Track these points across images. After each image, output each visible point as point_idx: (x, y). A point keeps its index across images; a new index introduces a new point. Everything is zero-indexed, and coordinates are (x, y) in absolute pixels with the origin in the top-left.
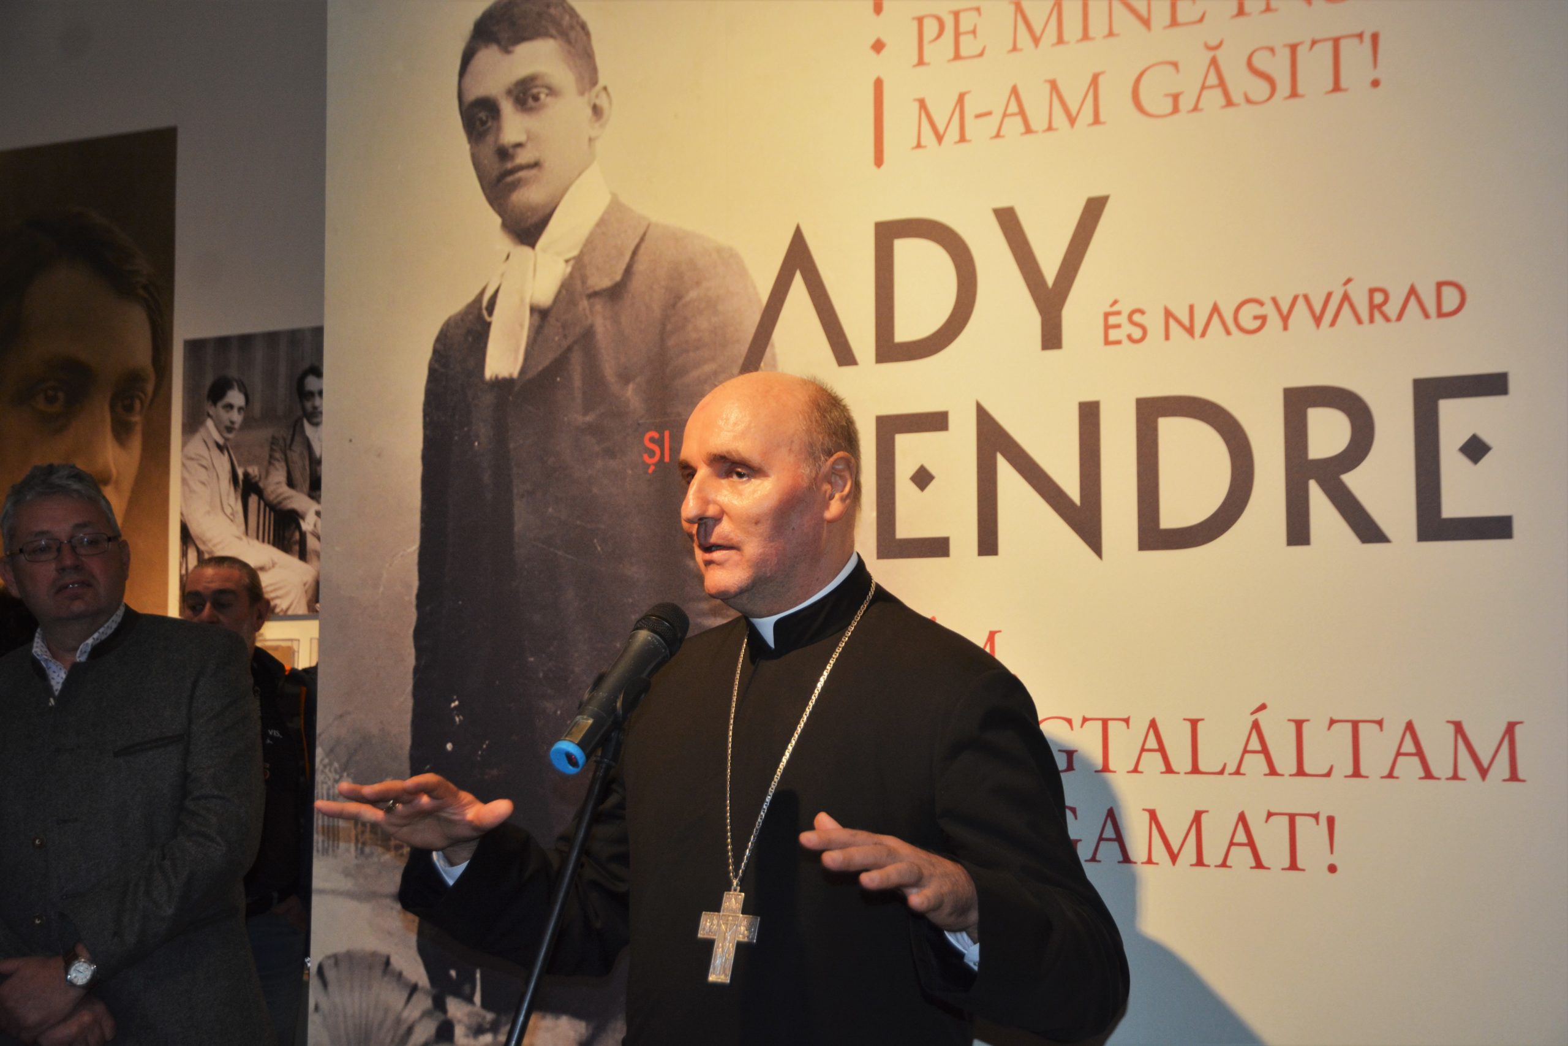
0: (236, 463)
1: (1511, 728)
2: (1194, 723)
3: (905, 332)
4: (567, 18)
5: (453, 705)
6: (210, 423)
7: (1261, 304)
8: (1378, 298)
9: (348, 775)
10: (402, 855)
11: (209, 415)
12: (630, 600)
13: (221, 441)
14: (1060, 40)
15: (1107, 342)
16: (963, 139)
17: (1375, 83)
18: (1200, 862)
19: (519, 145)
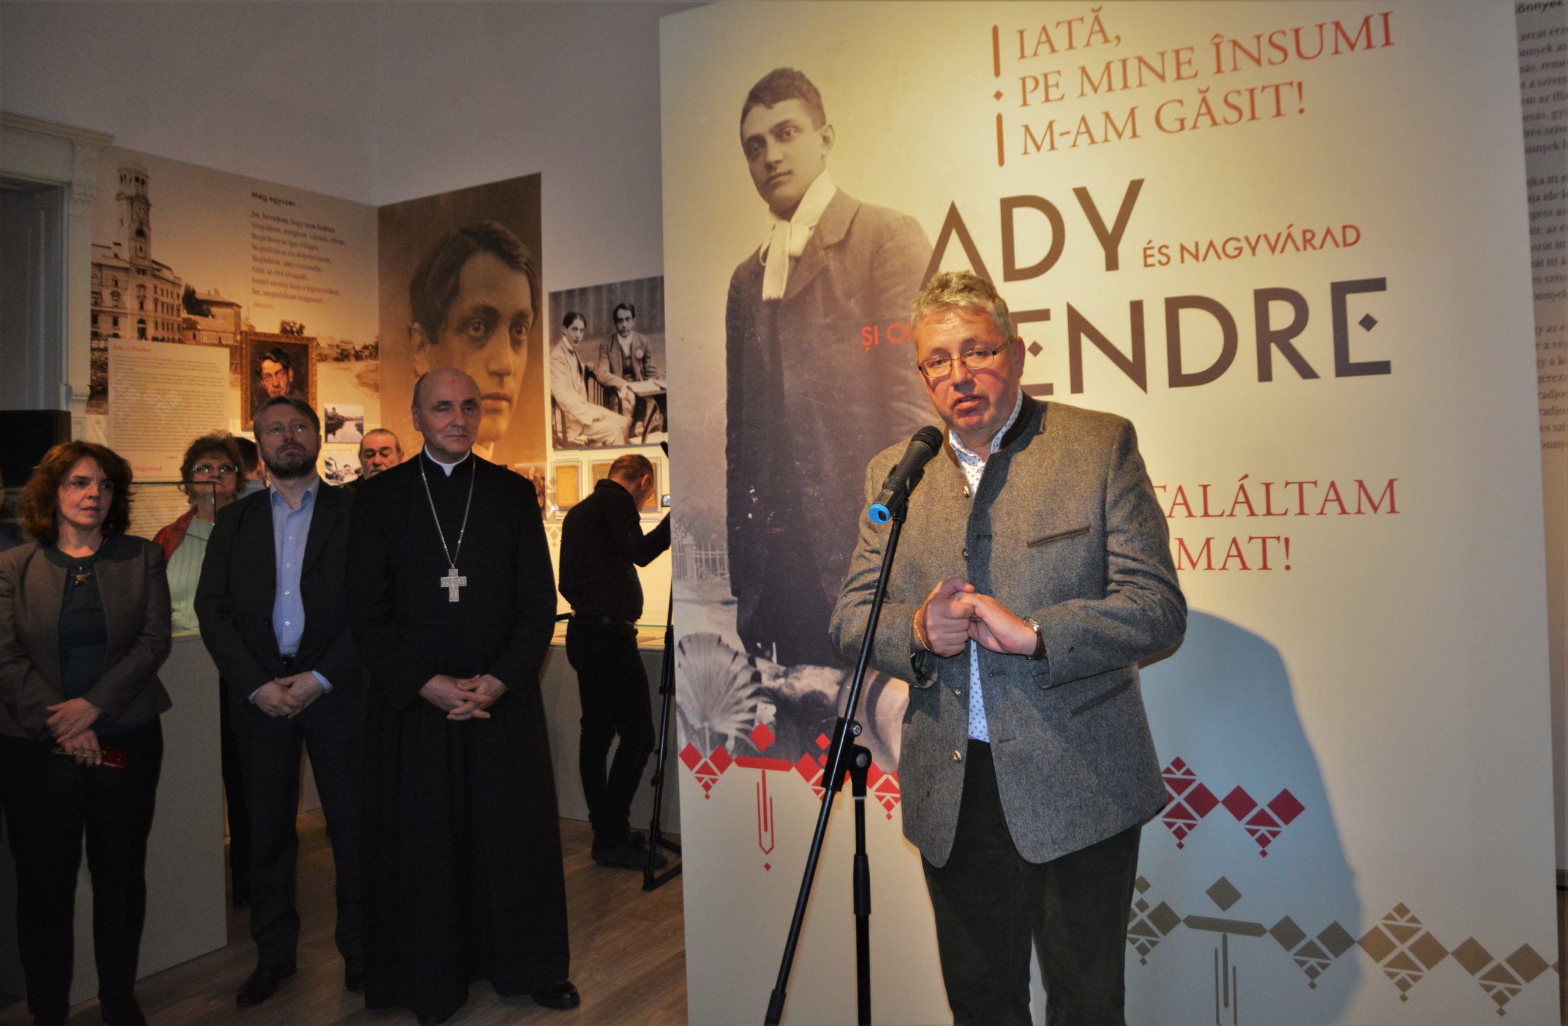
0: (580, 361)
1: (1391, 483)
2: (1205, 487)
3: (1022, 262)
4: (805, 87)
5: (751, 492)
6: (565, 339)
7: (1238, 240)
8: (1309, 236)
9: (690, 534)
10: (725, 579)
11: (564, 334)
12: (857, 427)
13: (571, 349)
14: (1110, 89)
15: (1146, 265)
16: (1052, 148)
17: (1301, 111)
18: (1209, 567)
19: (779, 162)
